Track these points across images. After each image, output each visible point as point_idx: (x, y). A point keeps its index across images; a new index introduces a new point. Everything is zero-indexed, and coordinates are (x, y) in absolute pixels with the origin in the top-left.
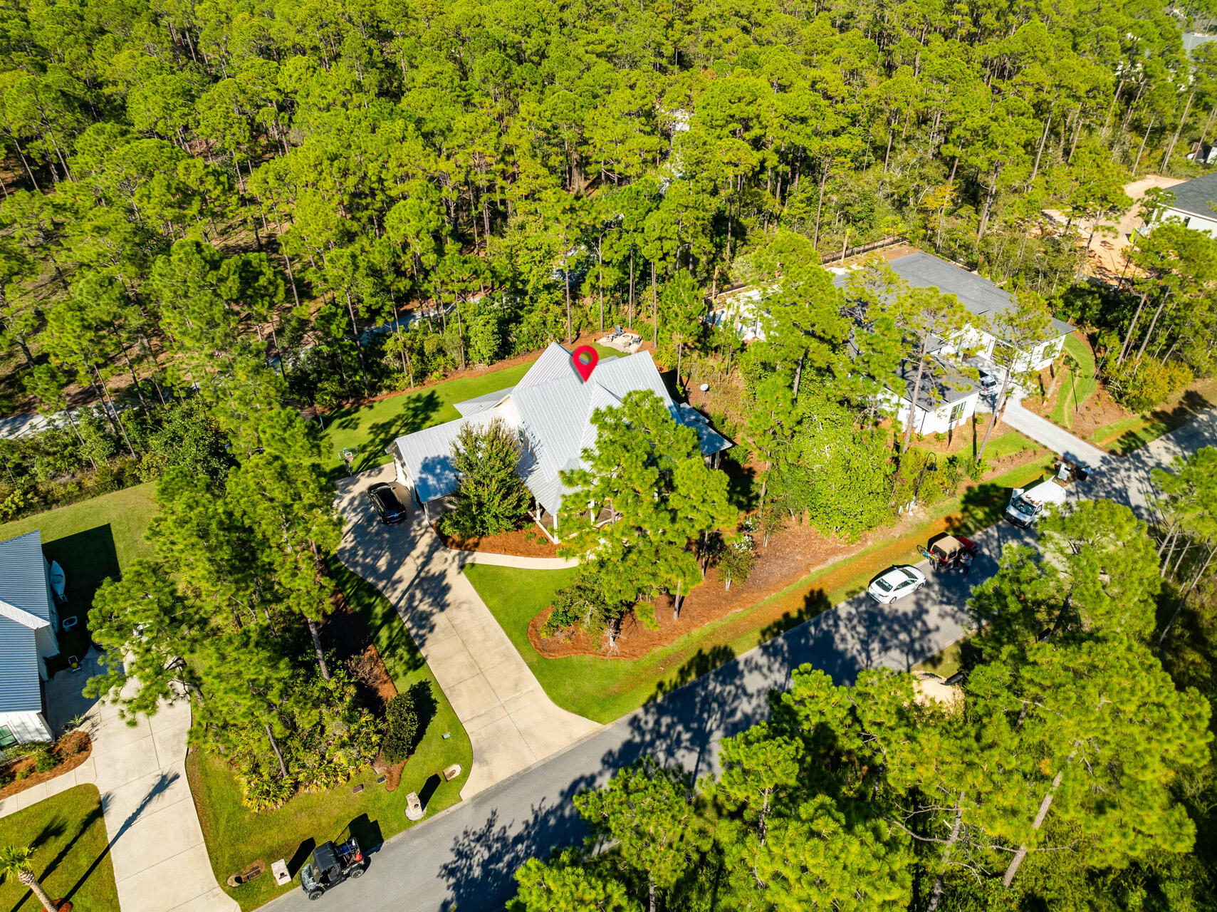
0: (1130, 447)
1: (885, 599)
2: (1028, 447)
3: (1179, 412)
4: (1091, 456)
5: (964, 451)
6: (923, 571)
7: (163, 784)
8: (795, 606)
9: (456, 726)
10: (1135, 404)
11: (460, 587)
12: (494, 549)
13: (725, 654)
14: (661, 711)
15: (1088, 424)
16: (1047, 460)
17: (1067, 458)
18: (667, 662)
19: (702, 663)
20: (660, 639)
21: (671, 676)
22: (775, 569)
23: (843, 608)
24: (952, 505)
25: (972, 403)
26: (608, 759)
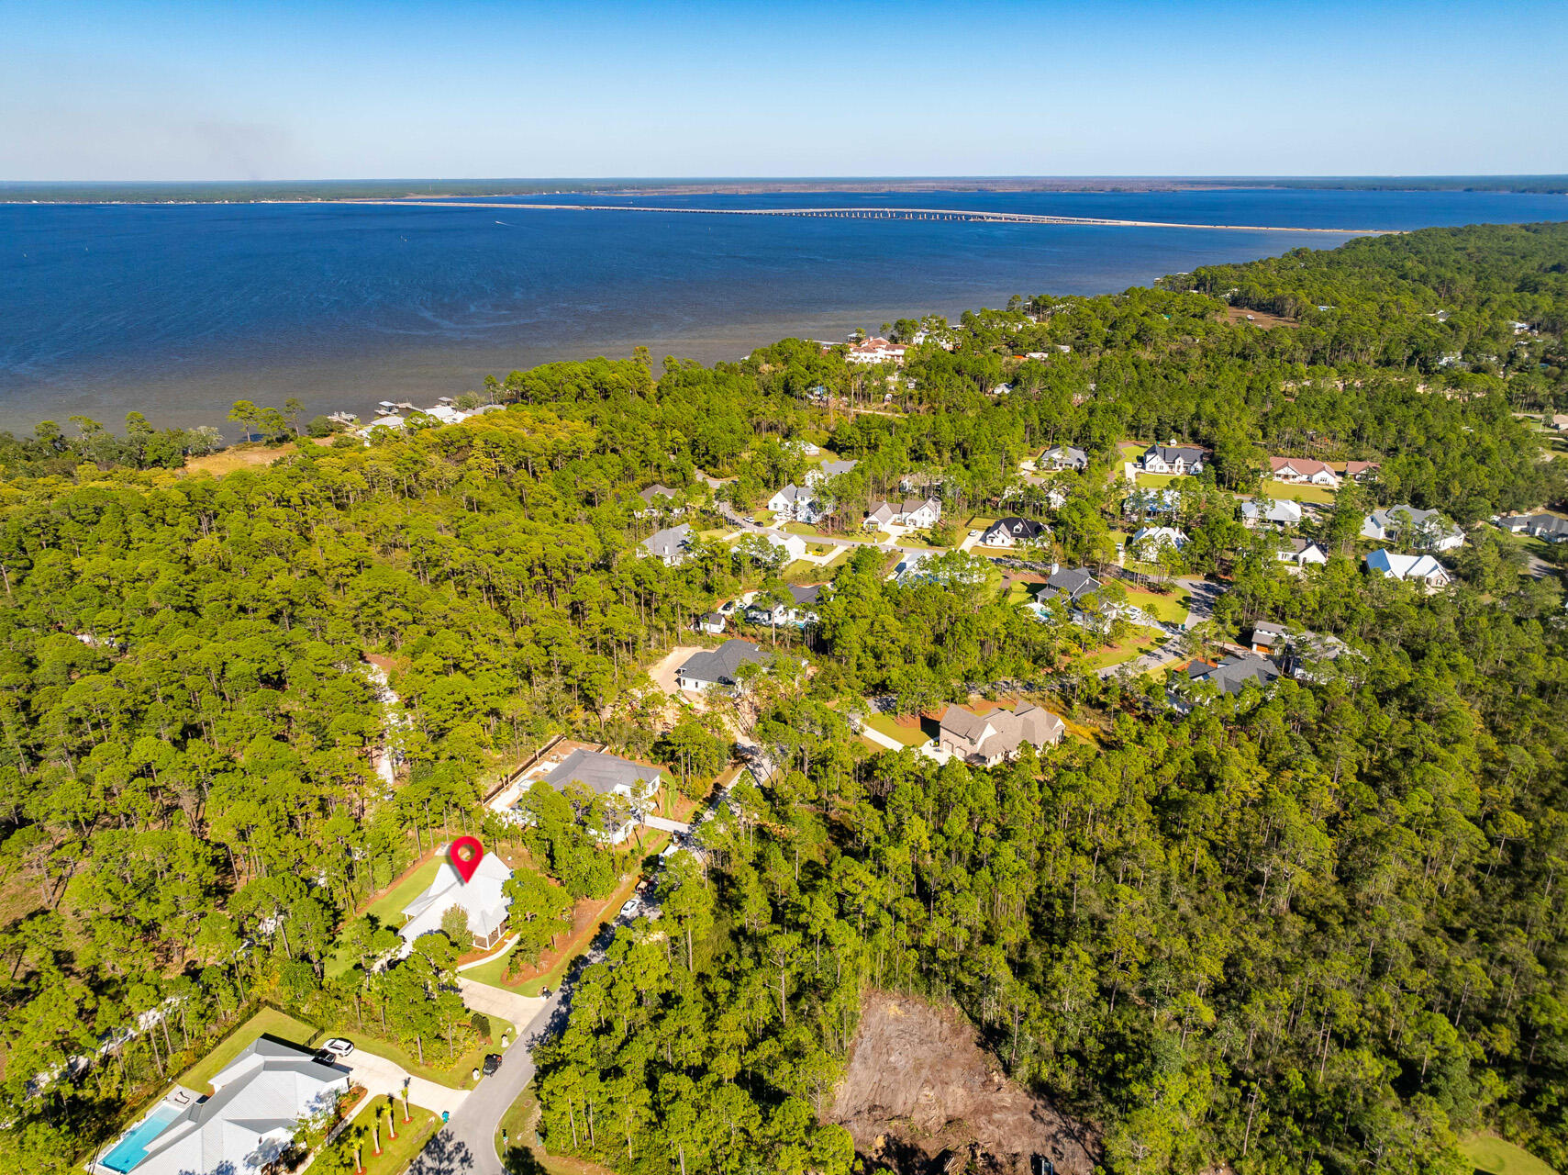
0: (697, 818)
1: (627, 914)
2: (659, 833)
3: (713, 794)
4: (684, 828)
5: (635, 846)
6: (637, 899)
7: (407, 1083)
8: (597, 931)
9: (499, 1020)
10: (695, 798)
11: (461, 982)
12: (463, 963)
13: (581, 957)
14: (569, 983)
15: (680, 814)
16: (668, 837)
17: (676, 833)
18: (561, 968)
19: (574, 963)
20: (558, 958)
21: (566, 972)
22: (584, 921)
23: (614, 924)
24: (638, 870)
25: (633, 822)
26: (559, 1003)
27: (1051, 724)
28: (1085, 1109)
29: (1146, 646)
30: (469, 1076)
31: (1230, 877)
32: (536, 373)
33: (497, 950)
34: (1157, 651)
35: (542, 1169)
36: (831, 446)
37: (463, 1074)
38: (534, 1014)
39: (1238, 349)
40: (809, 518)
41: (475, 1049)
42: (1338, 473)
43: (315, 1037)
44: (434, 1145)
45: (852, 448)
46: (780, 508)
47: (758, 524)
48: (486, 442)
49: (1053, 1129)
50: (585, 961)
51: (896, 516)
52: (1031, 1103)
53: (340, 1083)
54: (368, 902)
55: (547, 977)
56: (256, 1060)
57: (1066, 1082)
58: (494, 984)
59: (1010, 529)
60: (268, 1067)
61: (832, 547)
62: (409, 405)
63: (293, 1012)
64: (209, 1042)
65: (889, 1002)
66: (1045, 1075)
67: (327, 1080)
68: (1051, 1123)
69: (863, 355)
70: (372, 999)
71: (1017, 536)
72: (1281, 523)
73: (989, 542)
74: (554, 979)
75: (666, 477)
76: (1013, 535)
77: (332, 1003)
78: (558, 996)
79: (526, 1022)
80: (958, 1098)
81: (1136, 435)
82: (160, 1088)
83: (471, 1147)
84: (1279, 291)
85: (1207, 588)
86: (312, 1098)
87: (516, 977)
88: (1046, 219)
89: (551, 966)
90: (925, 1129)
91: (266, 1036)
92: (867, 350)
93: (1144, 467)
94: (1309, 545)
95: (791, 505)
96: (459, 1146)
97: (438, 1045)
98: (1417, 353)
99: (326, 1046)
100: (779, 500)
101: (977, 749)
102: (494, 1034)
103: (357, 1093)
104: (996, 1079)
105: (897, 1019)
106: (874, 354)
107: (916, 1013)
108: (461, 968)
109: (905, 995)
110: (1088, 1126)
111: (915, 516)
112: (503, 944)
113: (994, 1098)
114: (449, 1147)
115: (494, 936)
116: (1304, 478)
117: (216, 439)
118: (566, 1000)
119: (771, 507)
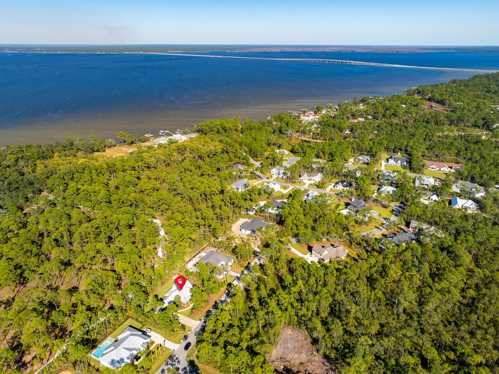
0: (242, 273)
1: (222, 299)
2: (232, 276)
3: (247, 266)
4: (239, 275)
5: (225, 280)
6: (225, 295)
7: (164, 341)
8: (214, 304)
9: (188, 326)
10: (242, 267)
11: (179, 315)
13: (209, 310)
14: (206, 317)
15: (238, 271)
16: (234, 278)
17: (236, 276)
19: (207, 312)
20: (203, 311)
21: (205, 314)
22: (210, 301)
23: (219, 302)
24: (226, 287)
25: (225, 273)
26: (203, 323)
27: (344, 251)
28: (337, 363)
29: (378, 226)
30: (180, 341)
31: (388, 301)
32: (205, 124)
33: (188, 307)
34: (381, 227)
35: (197, 366)
36: (292, 151)
37: (178, 340)
38: (197, 325)
39: (426, 120)
40: (283, 177)
41: (181, 334)
42: (449, 167)
43: (142, 327)
44: (171, 357)
45: (298, 153)
46: (274, 173)
47: (267, 178)
48: (190, 149)
49: (327, 368)
50: (211, 312)
51: (309, 177)
52: (323, 360)
53: (149, 340)
54: (155, 291)
55: (200, 315)
56: (128, 333)
57: (333, 356)
58: (187, 316)
59: (342, 184)
60: (131, 335)
61: (289, 187)
62: (168, 131)
63: (137, 320)
64: (117, 326)
65: (289, 330)
66: (327, 353)
67: (145, 339)
68: (327, 366)
69: (305, 118)
70: (156, 318)
71: (344, 186)
72: (427, 185)
73: (335, 188)
74: (202, 316)
75: (242, 161)
76: (343, 186)
77: (146, 319)
78: (203, 321)
79: (195, 328)
80: (304, 357)
81: (388, 151)
82: (105, 337)
83: (180, 359)
84: (444, 97)
85: (400, 207)
86: (142, 344)
87: (192, 315)
88: (372, 64)
89: (201, 313)
90: (294, 365)
91: (130, 326)
92: (307, 116)
93: (388, 163)
94: (433, 194)
95: (278, 172)
96: (177, 358)
97: (173, 332)
98: (486, 123)
99: (145, 330)
100: (274, 171)
101: (322, 257)
102: (187, 330)
103: (152, 343)
104: (314, 353)
105: (290, 335)
106: (309, 118)
107: (296, 333)
108: (179, 311)
109: (293, 328)
110: (337, 368)
111: (314, 178)
112: (189, 305)
113: (313, 358)
114: (175, 358)
115: (187, 303)
116: (438, 169)
117: (114, 143)
118: (205, 322)
119: (272, 173)
